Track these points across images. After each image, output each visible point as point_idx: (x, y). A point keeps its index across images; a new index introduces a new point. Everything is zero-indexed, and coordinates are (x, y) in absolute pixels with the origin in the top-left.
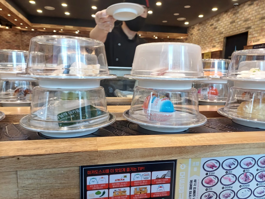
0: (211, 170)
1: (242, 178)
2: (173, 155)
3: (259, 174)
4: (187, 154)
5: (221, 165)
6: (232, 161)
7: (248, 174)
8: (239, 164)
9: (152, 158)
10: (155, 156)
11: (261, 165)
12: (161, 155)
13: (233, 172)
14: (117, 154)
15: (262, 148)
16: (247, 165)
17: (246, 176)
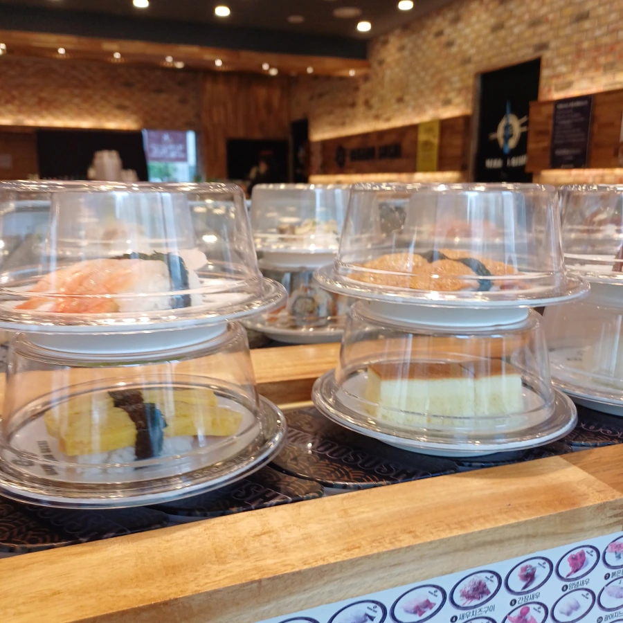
8: (388, 613)
11: (466, 600)
15: (460, 553)
16: (418, 610)
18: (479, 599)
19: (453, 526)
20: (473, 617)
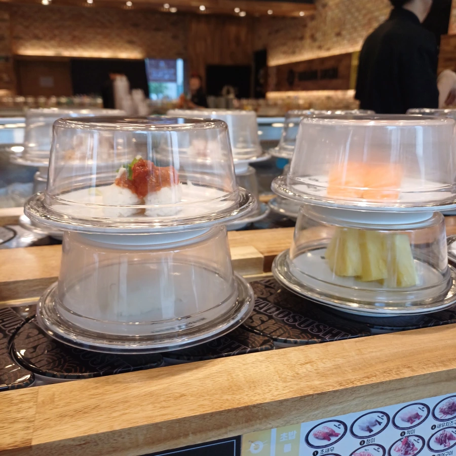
0: (325, 442)
1: (397, 450)
2: (229, 428)
3: (438, 435)
4: (264, 420)
5: (349, 429)
6: (375, 416)
7: (412, 439)
8: (390, 420)
9: (176, 442)
10: (186, 435)
11: (443, 415)
12: (200, 432)
13: (378, 439)
14: (84, 446)
15: (443, 383)
16: (410, 420)
17: (408, 445)
18: (452, 414)
19: (439, 364)
20: (447, 426)
